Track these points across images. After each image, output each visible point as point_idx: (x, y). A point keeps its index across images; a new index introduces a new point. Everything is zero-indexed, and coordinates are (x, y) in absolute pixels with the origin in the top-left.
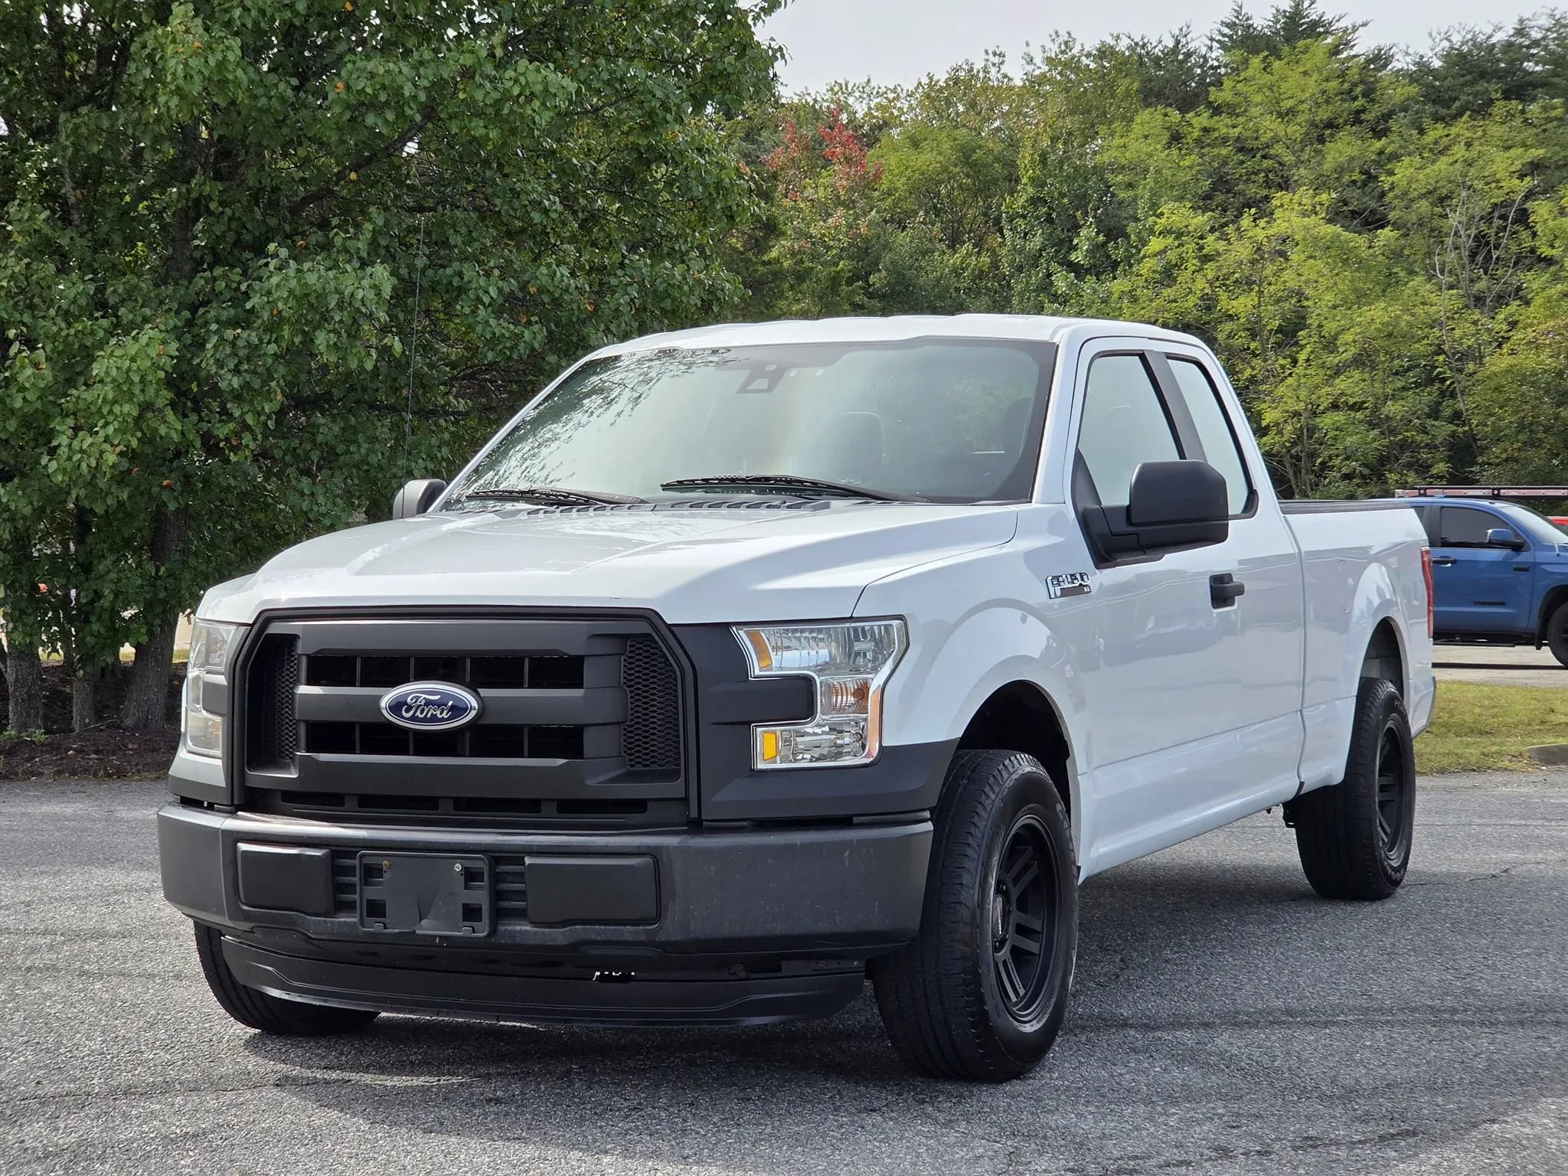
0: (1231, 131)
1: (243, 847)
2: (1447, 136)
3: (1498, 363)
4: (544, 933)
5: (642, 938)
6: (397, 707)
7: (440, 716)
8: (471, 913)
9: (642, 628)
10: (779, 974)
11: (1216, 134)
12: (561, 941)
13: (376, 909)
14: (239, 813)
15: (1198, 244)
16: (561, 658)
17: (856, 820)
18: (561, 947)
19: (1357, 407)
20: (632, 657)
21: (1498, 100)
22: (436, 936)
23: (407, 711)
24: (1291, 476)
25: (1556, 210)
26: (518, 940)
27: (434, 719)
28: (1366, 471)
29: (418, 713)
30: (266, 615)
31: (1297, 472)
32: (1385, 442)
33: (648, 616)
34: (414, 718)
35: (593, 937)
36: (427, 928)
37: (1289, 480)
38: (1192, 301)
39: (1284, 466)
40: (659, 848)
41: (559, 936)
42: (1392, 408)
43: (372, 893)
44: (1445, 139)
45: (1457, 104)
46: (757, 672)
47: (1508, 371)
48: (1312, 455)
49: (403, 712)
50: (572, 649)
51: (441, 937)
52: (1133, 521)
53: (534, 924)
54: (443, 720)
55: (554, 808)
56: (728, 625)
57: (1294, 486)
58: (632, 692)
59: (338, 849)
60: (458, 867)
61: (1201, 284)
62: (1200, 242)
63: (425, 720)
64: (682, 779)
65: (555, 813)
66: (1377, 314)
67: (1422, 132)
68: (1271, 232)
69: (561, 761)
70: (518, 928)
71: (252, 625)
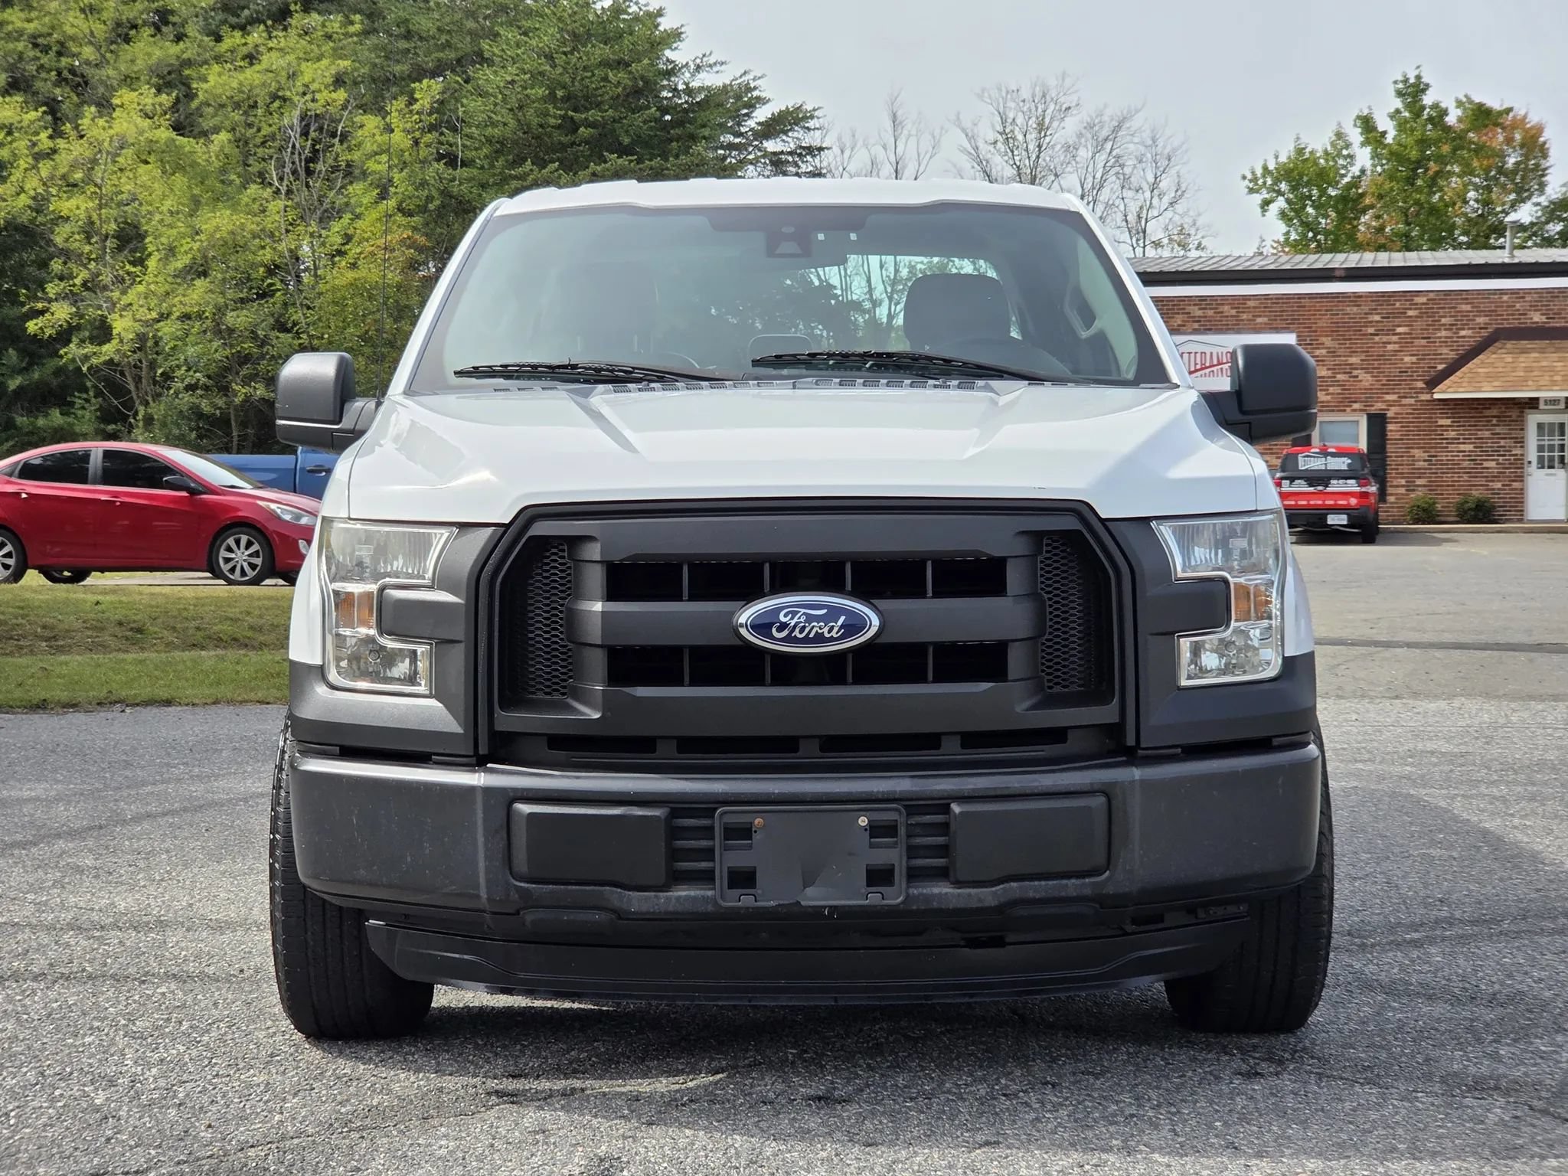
0: (26, 25)
1: (525, 808)
2: (245, 44)
3: (341, 276)
4: (970, 895)
5: (1088, 892)
6: (762, 627)
7: (827, 635)
8: (879, 877)
9: (1070, 523)
10: (1160, 926)
11: (10, 28)
12: (990, 902)
13: (743, 879)
14: (489, 765)
15: (30, 141)
16: (977, 560)
17: (1276, 742)
18: (990, 908)
19: (200, 316)
20: (1049, 558)
21: (296, 11)
22: (825, 907)
23: (779, 630)
24: (132, 387)
25: (382, 125)
26: (935, 905)
27: (819, 639)
28: (210, 383)
29: (796, 633)
30: (530, 512)
31: (138, 380)
32: (228, 352)
33: (1079, 510)
34: (790, 639)
35: (1031, 894)
36: (814, 897)
37: (130, 392)
38: (23, 200)
39: (124, 376)
40: (1113, 784)
41: (987, 896)
42: (231, 318)
43: (737, 858)
44: (241, 48)
45: (246, 12)
46: (1180, 575)
47: (352, 284)
48: (153, 365)
49: (774, 630)
50: (994, 549)
51: (830, 907)
52: (1246, 408)
53: (959, 883)
54: (832, 639)
55: (957, 740)
56: (1147, 520)
57: (135, 397)
58: (1050, 599)
59: (678, 806)
60: (863, 821)
61: (33, 184)
62: (34, 139)
63: (806, 640)
64: (1116, 700)
65: (959, 749)
66: (219, 221)
67: (219, 39)
68: (112, 132)
69: (985, 686)
70: (936, 890)
71: (507, 526)
